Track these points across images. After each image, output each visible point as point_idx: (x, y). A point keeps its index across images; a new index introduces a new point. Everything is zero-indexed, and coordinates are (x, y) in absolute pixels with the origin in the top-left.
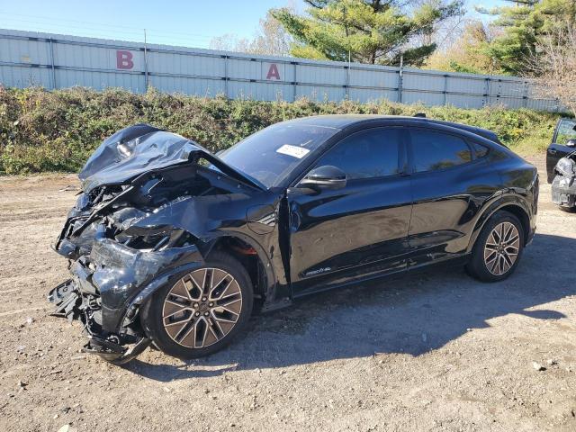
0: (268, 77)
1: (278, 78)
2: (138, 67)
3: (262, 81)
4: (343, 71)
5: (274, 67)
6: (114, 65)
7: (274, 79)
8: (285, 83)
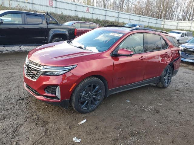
0: (87, 11)
1: (89, 11)
2: (54, 6)
3: (85, 12)
4: (105, 11)
5: (88, 9)
6: (48, 5)
7: (88, 12)
8: (90, 13)
